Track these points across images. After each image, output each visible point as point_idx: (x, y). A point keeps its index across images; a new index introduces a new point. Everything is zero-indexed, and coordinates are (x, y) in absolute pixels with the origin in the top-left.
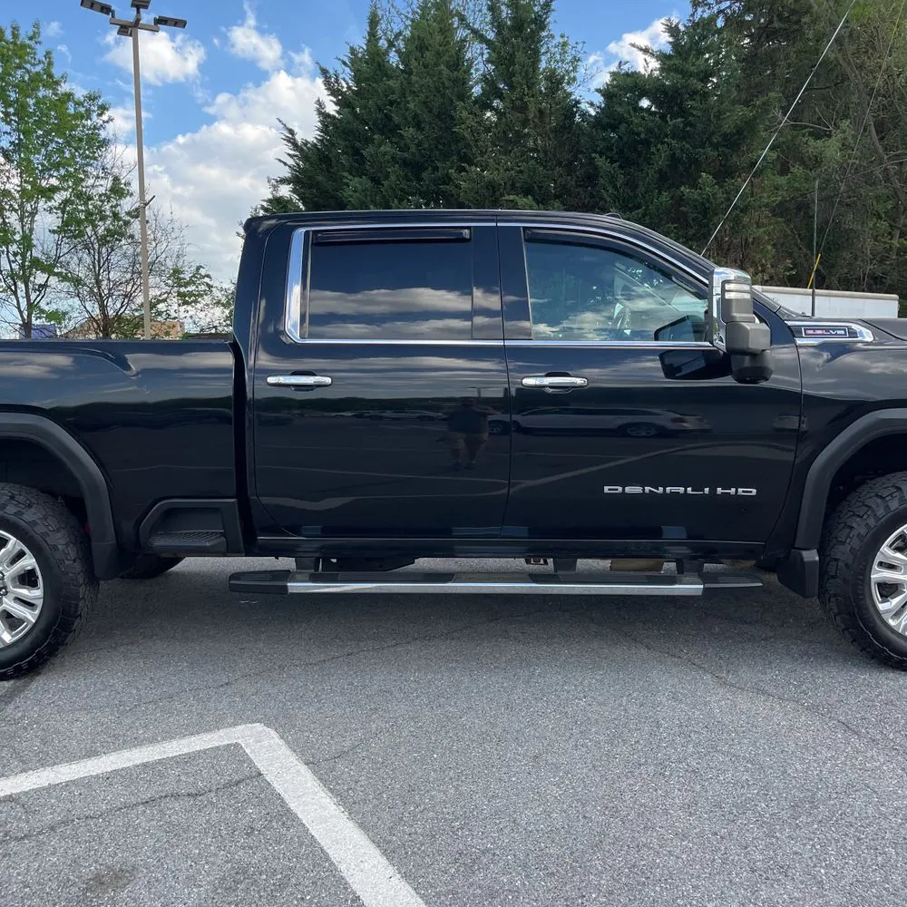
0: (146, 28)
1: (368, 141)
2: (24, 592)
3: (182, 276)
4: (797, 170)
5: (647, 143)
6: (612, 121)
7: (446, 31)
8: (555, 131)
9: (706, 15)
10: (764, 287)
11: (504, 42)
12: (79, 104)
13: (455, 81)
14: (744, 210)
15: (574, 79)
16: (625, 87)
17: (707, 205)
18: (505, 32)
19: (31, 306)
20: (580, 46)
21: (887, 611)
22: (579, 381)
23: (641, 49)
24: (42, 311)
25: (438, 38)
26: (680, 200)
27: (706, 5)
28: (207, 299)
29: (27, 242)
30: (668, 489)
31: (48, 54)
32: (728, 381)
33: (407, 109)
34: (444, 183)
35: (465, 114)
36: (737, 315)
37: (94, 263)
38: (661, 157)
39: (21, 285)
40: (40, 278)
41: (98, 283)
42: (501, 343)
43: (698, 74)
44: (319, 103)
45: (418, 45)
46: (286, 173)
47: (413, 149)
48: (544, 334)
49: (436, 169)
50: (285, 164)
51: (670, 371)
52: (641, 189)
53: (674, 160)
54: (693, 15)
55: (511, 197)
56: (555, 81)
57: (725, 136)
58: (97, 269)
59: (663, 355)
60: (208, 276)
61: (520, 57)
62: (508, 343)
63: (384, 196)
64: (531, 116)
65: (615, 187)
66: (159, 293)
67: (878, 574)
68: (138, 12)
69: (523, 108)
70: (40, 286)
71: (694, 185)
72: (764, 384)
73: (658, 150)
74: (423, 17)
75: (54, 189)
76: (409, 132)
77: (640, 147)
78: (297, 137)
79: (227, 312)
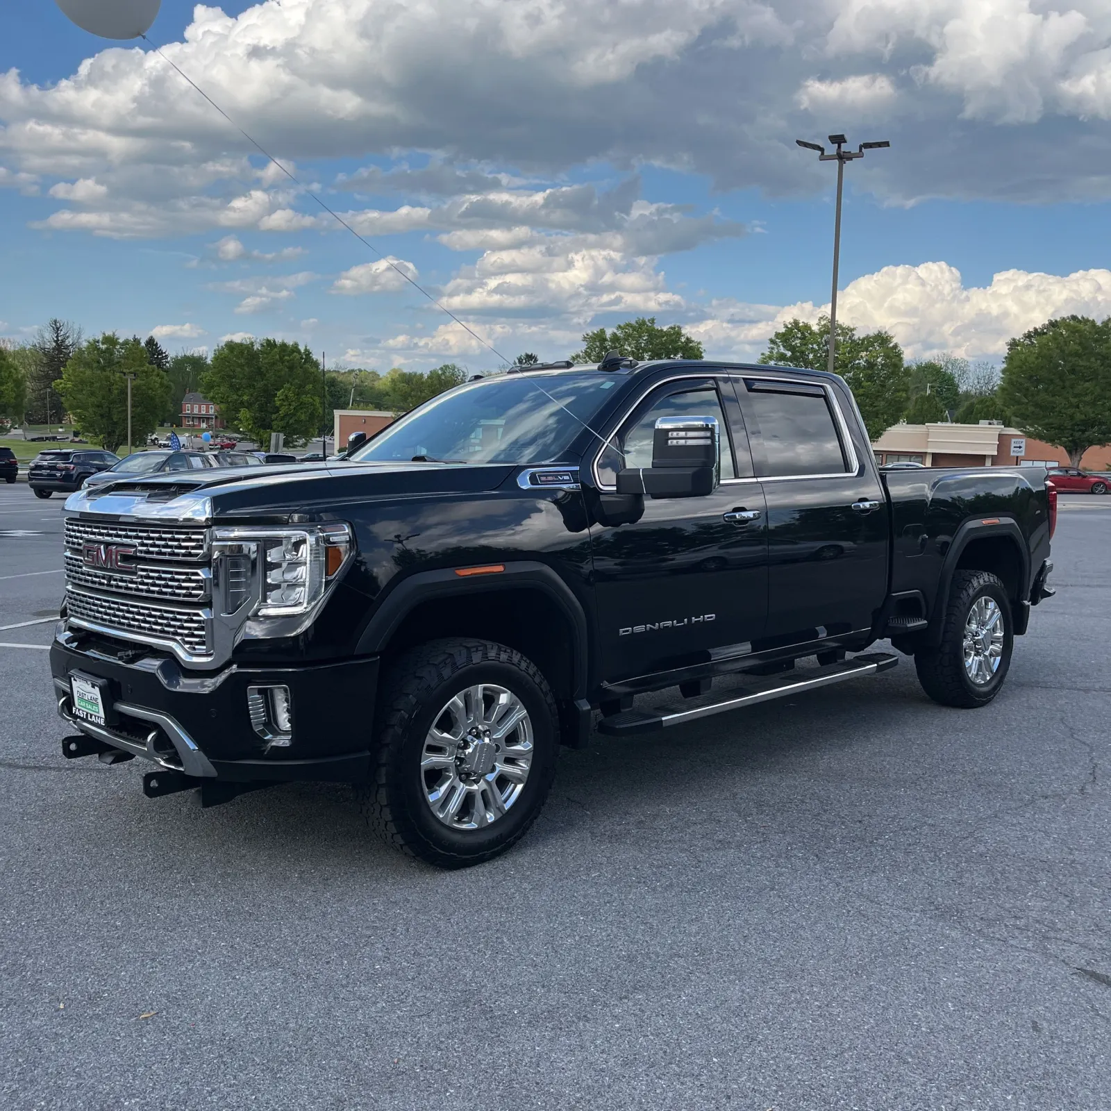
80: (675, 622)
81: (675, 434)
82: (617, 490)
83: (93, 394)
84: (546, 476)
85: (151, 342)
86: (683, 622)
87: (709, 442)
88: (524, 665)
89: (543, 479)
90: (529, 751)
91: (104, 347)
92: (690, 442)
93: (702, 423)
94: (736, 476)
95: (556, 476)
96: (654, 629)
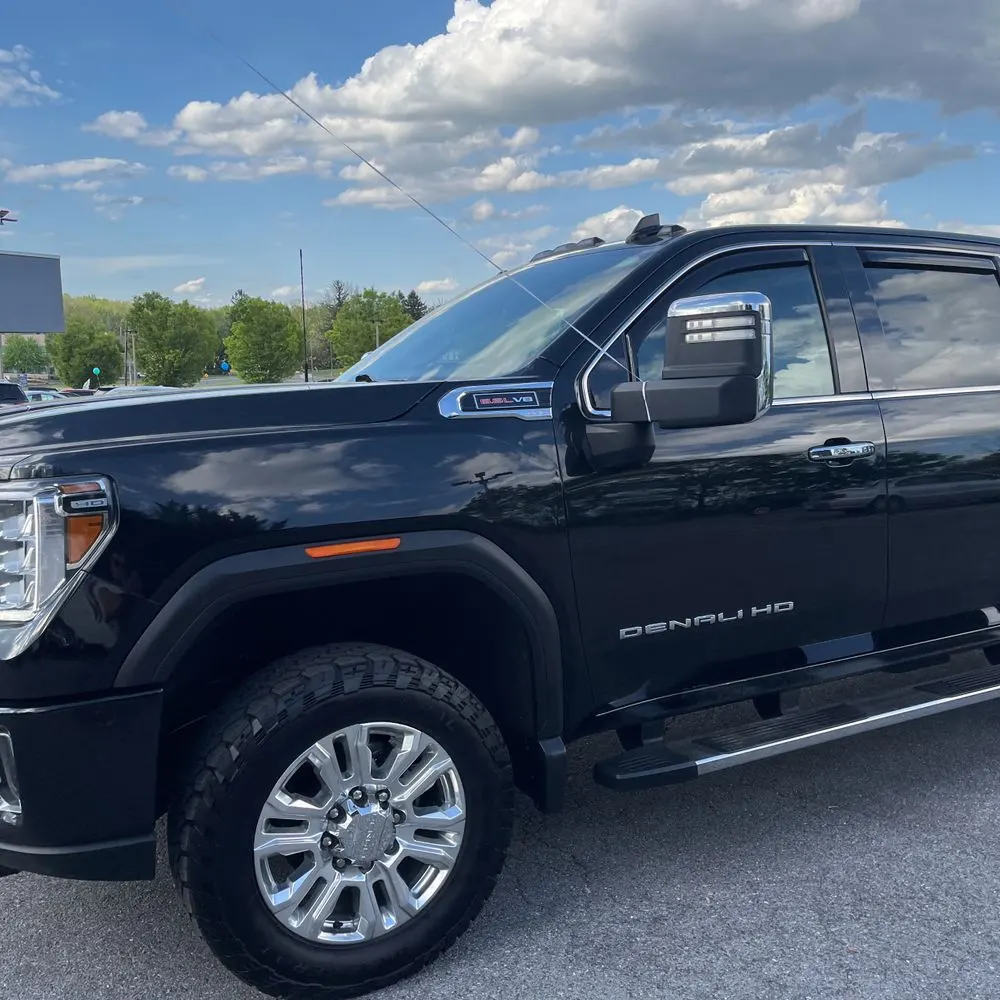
80: (721, 615)
81: (696, 324)
82: (611, 417)
83: (357, 340)
84: (491, 397)
85: (413, 296)
86: (737, 615)
87: (750, 334)
88: (442, 690)
89: (485, 401)
90: (457, 821)
91: (365, 300)
92: (720, 336)
93: (740, 303)
94: (837, 392)
95: (509, 397)
96: (681, 627)
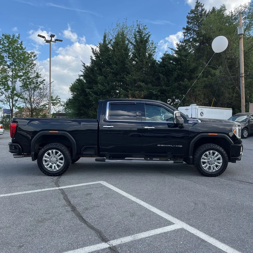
0: (53, 42)
1: (104, 67)
2: (61, 161)
3: (53, 98)
4: (210, 77)
5: (172, 71)
6: (164, 65)
7: (124, 41)
8: (150, 67)
9: (187, 38)
10: (199, 106)
11: (138, 45)
12: (29, 54)
13: (126, 54)
14: (195, 87)
15: (155, 52)
16: (167, 58)
17: (186, 86)
18: (138, 43)
19: (13, 105)
20: (156, 44)
21: (204, 166)
22: (154, 128)
23: (171, 49)
24: (17, 107)
25: (121, 43)
26: (180, 85)
27: (187, 36)
28: (59, 104)
29: (14, 89)
30: (168, 146)
31: (21, 42)
32: (177, 128)
33: (114, 60)
34: (123, 78)
35: (128, 62)
36: (178, 118)
37: (30, 94)
38: (175, 74)
39: (11, 100)
40: (16, 98)
41: (30, 99)
42: (141, 121)
43: (184, 56)
44: (91, 57)
45: (116, 44)
46: (82, 74)
47: (115, 69)
48: (148, 119)
49: (121, 75)
50: (82, 72)
51: (169, 126)
52: (170, 82)
53: (178, 75)
54: (184, 38)
55: (139, 83)
56: (150, 55)
57: (191, 70)
58: (30, 96)
59: (168, 124)
60: (60, 99)
61: (142, 49)
62: (142, 121)
63: (108, 81)
64: (144, 63)
65: (164, 81)
66: (46, 102)
67: (202, 160)
68: (51, 38)
69: (142, 61)
70: (16, 100)
71: (183, 81)
72: (183, 129)
73: (175, 73)
74: (118, 37)
75: (21, 76)
76: (114, 66)
77: (170, 72)
78: (86, 65)
79: (64, 108)
